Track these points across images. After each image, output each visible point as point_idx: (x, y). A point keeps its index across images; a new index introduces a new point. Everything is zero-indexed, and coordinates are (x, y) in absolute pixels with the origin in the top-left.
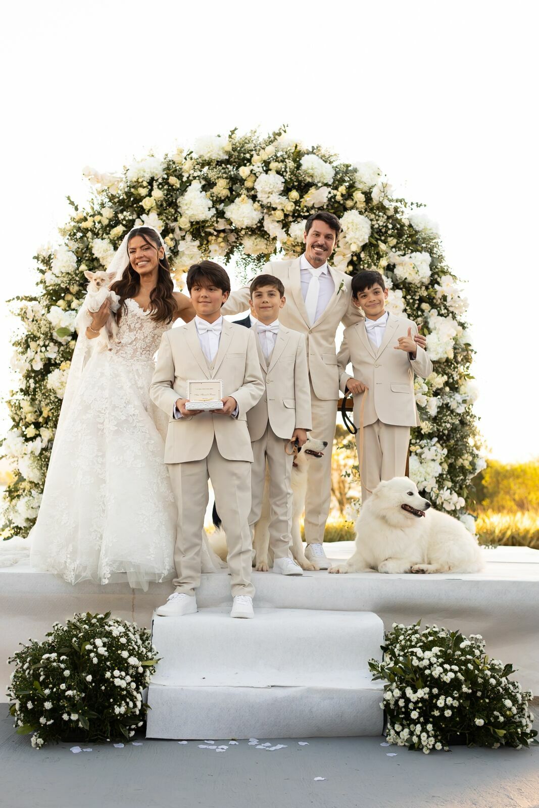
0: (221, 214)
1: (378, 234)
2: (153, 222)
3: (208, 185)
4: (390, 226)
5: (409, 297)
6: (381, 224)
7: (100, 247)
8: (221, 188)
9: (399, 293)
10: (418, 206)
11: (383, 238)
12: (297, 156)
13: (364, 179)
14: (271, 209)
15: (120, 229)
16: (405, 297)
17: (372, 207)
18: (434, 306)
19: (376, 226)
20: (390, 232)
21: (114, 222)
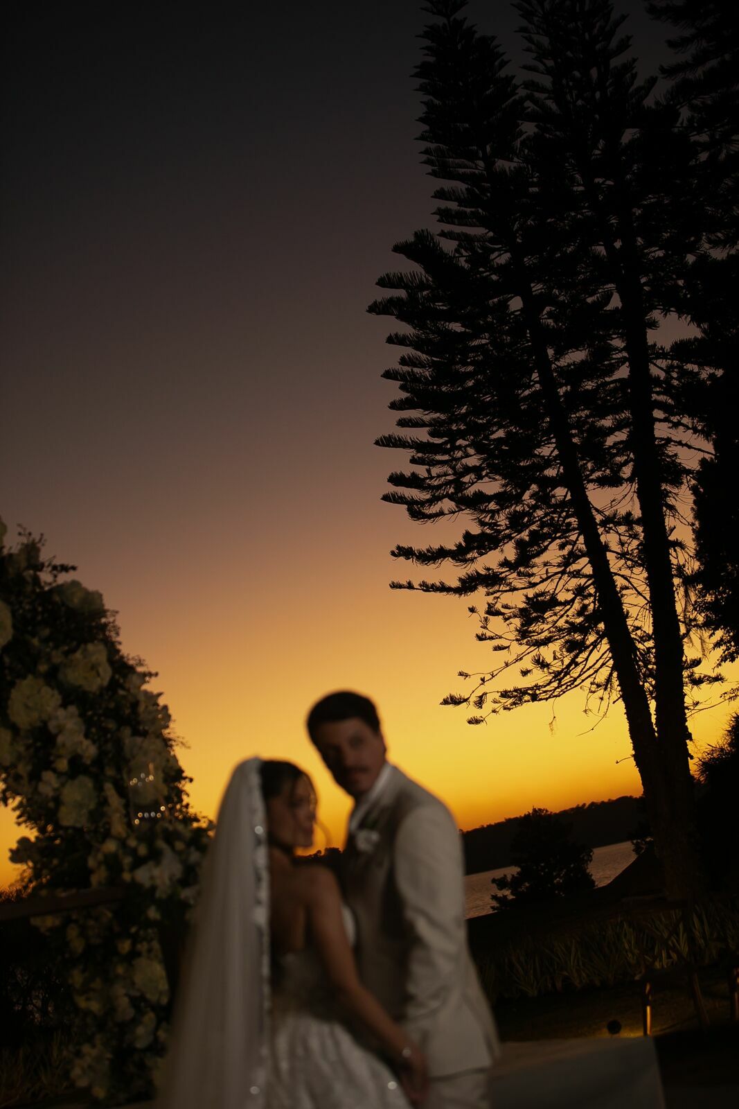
1: (23, 624)
4: (40, 609)
5: (90, 713)
6: (27, 607)
9: (73, 709)
10: (65, 568)
11: (30, 628)
16: (82, 715)
18: (122, 721)
19: (21, 611)
20: (39, 618)
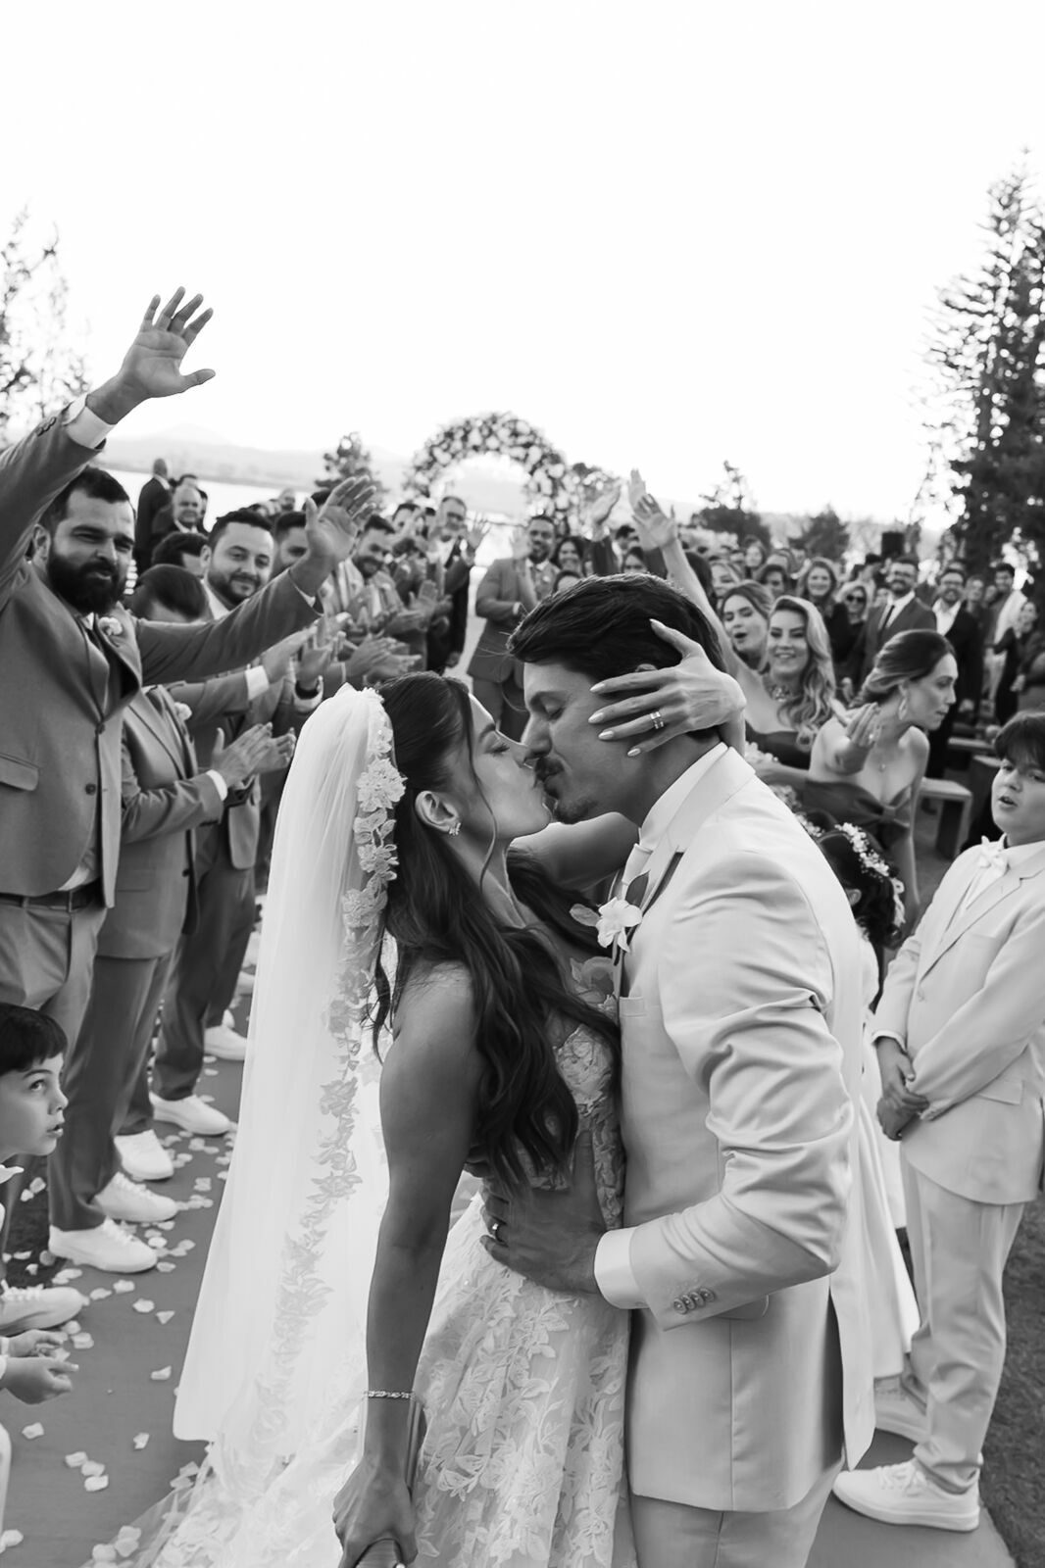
0: (484, 442)
1: (544, 456)
2: (457, 445)
3: (481, 430)
7: (438, 452)
8: (486, 432)
11: (545, 458)
12: (515, 421)
13: (540, 434)
14: (502, 443)
15: (444, 446)
17: (541, 446)
21: (443, 442)
